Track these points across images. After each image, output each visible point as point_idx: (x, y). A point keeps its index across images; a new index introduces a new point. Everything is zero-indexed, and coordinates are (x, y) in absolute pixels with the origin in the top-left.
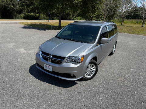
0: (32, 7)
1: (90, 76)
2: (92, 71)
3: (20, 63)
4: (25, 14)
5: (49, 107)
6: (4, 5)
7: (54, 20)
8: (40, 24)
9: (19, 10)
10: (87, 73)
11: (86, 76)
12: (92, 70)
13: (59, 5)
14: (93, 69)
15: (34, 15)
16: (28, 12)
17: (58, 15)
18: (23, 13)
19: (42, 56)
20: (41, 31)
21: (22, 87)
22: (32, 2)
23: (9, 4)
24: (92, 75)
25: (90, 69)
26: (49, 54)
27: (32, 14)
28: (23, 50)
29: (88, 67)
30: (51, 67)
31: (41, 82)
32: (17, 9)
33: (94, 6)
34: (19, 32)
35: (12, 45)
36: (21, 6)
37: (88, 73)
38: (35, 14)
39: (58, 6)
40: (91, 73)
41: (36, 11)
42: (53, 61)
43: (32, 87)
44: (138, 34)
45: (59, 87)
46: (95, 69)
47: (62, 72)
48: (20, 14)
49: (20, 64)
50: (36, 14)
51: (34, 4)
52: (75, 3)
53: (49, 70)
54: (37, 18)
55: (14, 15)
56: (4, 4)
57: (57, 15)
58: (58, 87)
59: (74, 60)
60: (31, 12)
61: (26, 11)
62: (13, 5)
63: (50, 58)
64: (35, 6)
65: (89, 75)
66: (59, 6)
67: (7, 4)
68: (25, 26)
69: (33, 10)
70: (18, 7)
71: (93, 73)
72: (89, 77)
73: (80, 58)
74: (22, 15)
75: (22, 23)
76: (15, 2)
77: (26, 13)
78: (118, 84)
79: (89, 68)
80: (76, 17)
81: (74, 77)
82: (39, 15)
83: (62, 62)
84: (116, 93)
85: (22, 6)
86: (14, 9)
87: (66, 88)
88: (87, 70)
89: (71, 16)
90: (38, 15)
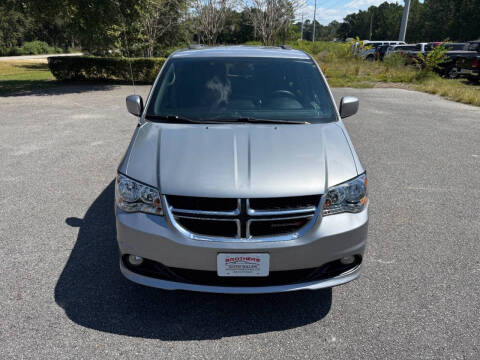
26: (236, 200)
53: (254, 274)
63: (245, 217)
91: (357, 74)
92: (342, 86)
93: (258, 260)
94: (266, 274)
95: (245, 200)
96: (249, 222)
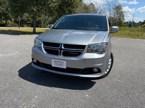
1: (107, 72)
7: (24, 27)
8: (9, 30)
13: (34, 7)
17: (28, 22)
20: (14, 36)
24: (108, 70)
30: (65, 62)
33: (70, 10)
38: (1, 21)
39: (33, 9)
41: (3, 17)
42: (66, 54)
47: (82, 67)
50: (3, 21)
52: (52, 7)
53: (62, 67)
57: (26, 22)
63: (61, 49)
64: (1, 11)
80: (47, 25)
82: (6, 21)
83: (82, 53)
89: (42, 24)
90: (4, 22)
91: (142, 35)
92: (136, 38)
93: (63, 63)
94: (65, 68)
95: (62, 44)
96: (62, 51)
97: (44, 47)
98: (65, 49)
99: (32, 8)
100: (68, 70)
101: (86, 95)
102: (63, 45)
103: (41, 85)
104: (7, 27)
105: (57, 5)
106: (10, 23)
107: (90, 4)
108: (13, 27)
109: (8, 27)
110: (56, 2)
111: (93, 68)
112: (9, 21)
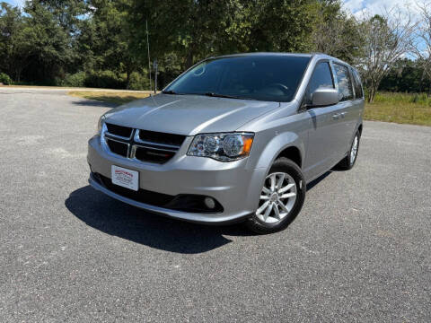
0: (109, 52)
1: (278, 218)
2: (286, 201)
3: (42, 181)
4: (88, 73)
5: (112, 314)
6: (31, 47)
8: (129, 97)
9: (72, 61)
10: (266, 204)
11: (262, 217)
12: (285, 196)
13: (183, 38)
14: (288, 192)
15: (115, 77)
16: (98, 66)
18: (83, 70)
19: (109, 142)
21: (27, 247)
22: (109, 41)
23: (46, 44)
24: (282, 216)
25: (276, 190)
26: (131, 129)
27: (108, 73)
28: (62, 151)
29: (268, 184)
30: (136, 174)
31: (101, 233)
32: (67, 59)
33: (286, 41)
34: (61, 113)
35: (31, 140)
36: (79, 52)
37: (271, 207)
38: (117, 74)
39: (181, 42)
40: (279, 207)
41: (121, 64)
42: (143, 155)
43: (63, 248)
44: (421, 124)
45: (163, 252)
46: (293, 194)
47: (173, 191)
48: (73, 71)
49: (42, 185)
50: (121, 75)
51: (114, 44)
53: (129, 187)
54: (122, 86)
55: (57, 75)
56: (31, 42)
58: (159, 251)
59: (217, 148)
60: (105, 67)
61: (91, 64)
62: (57, 46)
63: (133, 142)
64: (119, 50)
65: (272, 214)
66: (184, 41)
67: (39, 44)
68: (84, 100)
69: (111, 63)
70: (70, 54)
71: (289, 208)
72: (271, 220)
73: (240, 139)
74: (80, 76)
75: (77, 93)
76: (62, 39)
77: (93, 71)
78: (381, 248)
79: (273, 188)
81: (218, 209)
82: (128, 75)
83: (174, 154)
84: (375, 274)
85: (83, 50)
86: (57, 57)
87: (188, 256)
88: (264, 194)
90: (125, 75)
93: (132, 176)
94: (136, 189)
95: (135, 130)
96: (135, 147)
97: (106, 136)
98: (142, 142)
99: (180, 39)
100: (142, 195)
101: (177, 264)
102: (138, 132)
103: (93, 226)
104: (129, 89)
105: (248, 27)
106: (138, 79)
107: (372, 20)
108: (145, 90)
109: (133, 89)
110: (243, 21)
111: (203, 197)
112: (136, 74)
